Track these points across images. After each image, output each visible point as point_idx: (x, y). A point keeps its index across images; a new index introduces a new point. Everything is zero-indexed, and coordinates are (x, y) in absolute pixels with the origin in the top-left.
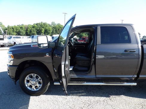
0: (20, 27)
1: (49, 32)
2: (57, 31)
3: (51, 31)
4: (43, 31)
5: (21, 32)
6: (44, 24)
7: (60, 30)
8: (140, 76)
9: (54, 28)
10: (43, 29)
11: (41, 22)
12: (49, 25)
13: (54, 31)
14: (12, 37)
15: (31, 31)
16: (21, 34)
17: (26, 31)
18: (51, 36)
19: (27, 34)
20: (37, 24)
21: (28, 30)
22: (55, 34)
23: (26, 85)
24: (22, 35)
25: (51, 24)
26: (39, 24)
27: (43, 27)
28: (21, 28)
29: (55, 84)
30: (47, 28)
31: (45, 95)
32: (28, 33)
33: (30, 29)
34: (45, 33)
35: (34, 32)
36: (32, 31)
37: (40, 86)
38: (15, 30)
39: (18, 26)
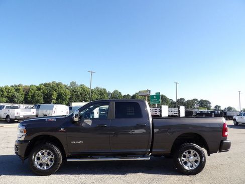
0: (16, 88)
1: (65, 97)
2: (78, 96)
3: (69, 97)
4: (55, 96)
5: (15, 97)
6: (58, 85)
7: (83, 95)
8: (153, 150)
9: (73, 91)
10: (55, 92)
11: (53, 82)
12: (65, 86)
13: (74, 96)
14: (4, 106)
15: (33, 96)
16: (16, 100)
17: (25, 95)
18: (68, 104)
19: (26, 101)
20: (45, 85)
21: (30, 93)
22: (75, 102)
23: (36, 163)
24: (17, 103)
25: (69, 85)
26: (49, 84)
27: (55, 90)
28: (16, 90)
29: (68, 160)
30: (62, 92)
31: (56, 175)
32: (29, 99)
33: (33, 92)
34: (57, 100)
35: (38, 98)
36: (36, 95)
37: (51, 164)
38: (5, 94)
39: (12, 86)
